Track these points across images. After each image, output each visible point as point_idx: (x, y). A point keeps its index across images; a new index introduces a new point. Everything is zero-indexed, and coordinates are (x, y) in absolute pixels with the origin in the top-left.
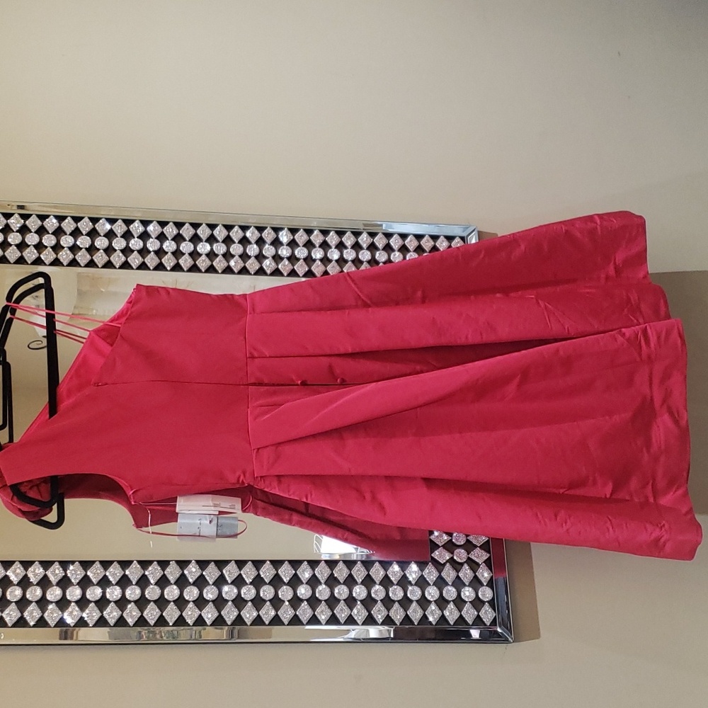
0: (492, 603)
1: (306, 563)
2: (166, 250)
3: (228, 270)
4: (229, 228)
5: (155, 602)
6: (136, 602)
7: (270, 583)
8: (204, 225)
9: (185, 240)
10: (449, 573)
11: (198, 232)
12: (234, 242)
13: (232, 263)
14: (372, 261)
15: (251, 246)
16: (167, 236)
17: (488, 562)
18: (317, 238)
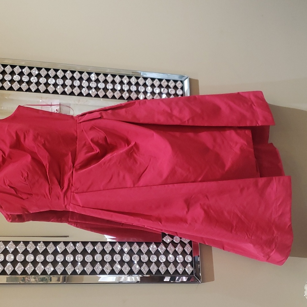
0: (191, 263)
1: (99, 243)
2: (32, 81)
3: (64, 93)
4: (65, 71)
5: (21, 262)
6: (11, 262)
7: (81, 253)
8: (52, 69)
9: (42, 77)
10: (171, 249)
11: (49, 73)
12: (67, 79)
13: (66, 90)
14: (137, 91)
15: (76, 81)
16: (33, 74)
17: (190, 243)
18: (110, 78)
